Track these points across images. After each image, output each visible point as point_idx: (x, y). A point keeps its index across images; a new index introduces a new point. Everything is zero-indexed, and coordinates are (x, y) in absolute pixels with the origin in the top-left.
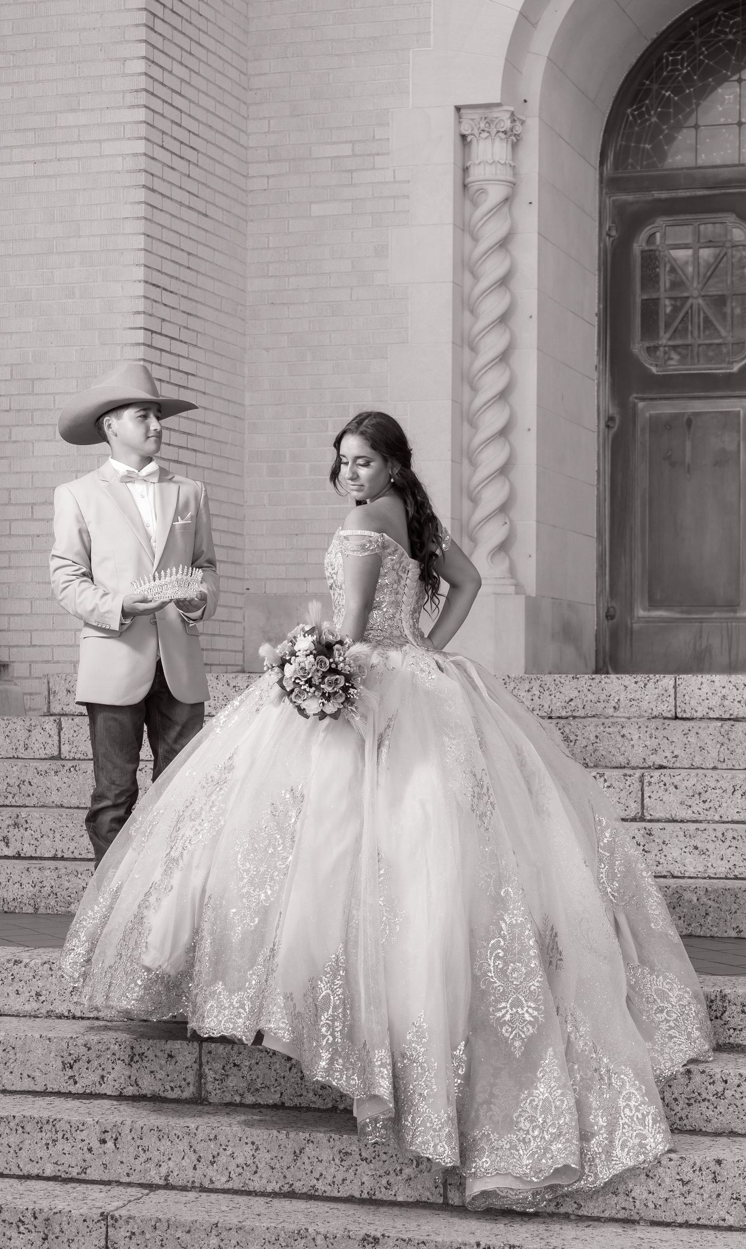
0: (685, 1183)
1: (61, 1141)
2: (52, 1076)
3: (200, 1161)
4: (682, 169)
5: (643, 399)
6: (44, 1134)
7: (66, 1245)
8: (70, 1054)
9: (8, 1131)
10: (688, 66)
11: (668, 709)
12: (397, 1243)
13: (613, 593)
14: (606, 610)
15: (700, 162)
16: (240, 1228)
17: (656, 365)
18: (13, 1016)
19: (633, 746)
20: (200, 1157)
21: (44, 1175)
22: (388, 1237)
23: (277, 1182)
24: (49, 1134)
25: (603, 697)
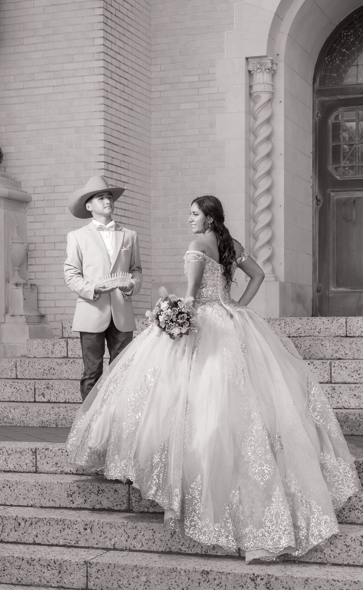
0: (348, 547)
1: (67, 529)
2: (63, 500)
3: (129, 538)
4: (351, 85)
5: (333, 191)
6: (59, 526)
7: (69, 575)
8: (71, 490)
9: (43, 525)
10: (353, 37)
11: (343, 332)
12: (217, 574)
13: (320, 281)
14: (317, 288)
15: (359, 82)
16: (147, 568)
17: (339, 176)
18: (45, 473)
19: (327, 349)
20: (129, 536)
21: (59, 544)
22: (213, 571)
23: (164, 547)
24: (61, 526)
25: (313, 327)
